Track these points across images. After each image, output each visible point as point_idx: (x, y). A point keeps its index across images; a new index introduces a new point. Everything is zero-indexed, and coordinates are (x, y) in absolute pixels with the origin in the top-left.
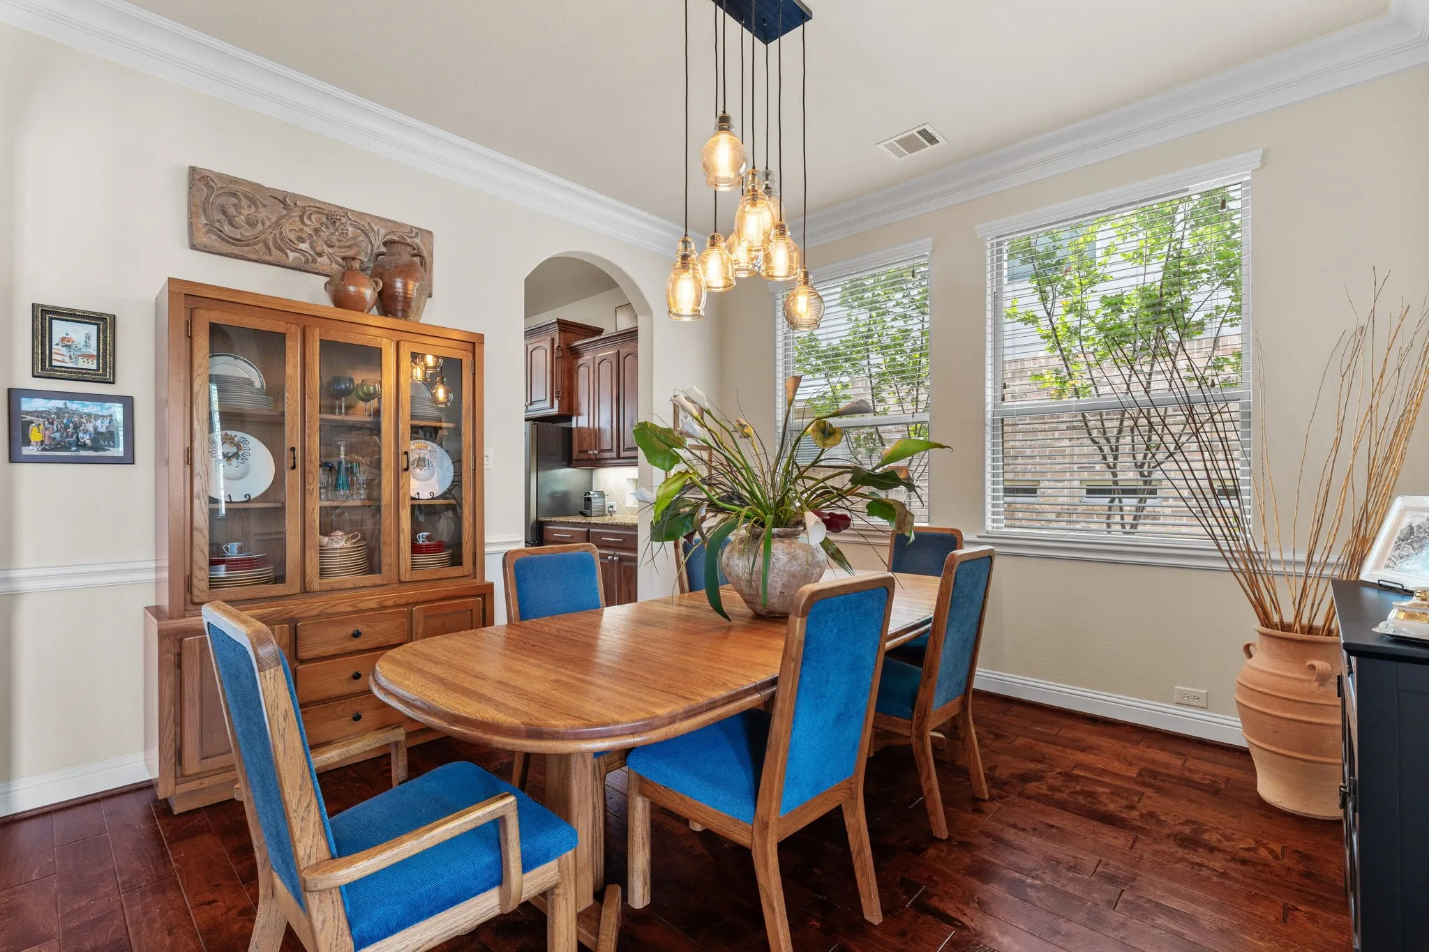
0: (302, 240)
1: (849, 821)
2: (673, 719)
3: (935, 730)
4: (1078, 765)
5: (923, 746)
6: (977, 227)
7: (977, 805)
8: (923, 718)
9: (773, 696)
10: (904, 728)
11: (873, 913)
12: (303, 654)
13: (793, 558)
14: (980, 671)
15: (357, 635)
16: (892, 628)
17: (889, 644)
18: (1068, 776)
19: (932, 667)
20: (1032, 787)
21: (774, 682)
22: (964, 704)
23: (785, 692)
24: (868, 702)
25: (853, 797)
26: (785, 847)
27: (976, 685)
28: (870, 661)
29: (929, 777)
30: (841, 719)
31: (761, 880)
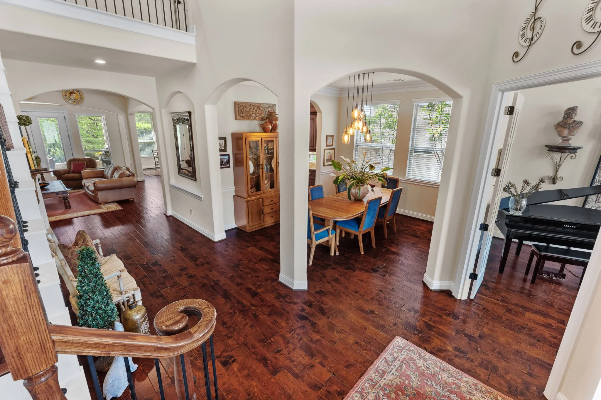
0: (253, 114)
1: (371, 233)
2: (351, 217)
3: (387, 221)
4: (416, 229)
5: (385, 224)
6: (413, 100)
7: (394, 234)
8: (385, 219)
9: (363, 214)
10: (382, 220)
11: (374, 246)
12: (265, 205)
13: (364, 190)
14: (398, 209)
15: (272, 201)
16: (381, 203)
17: (380, 206)
18: (413, 230)
19: (387, 210)
20: (405, 232)
21: (363, 212)
22: (393, 216)
23: (365, 213)
24: (376, 216)
25: (373, 230)
26: (363, 235)
27: (397, 212)
28: (377, 209)
29: (385, 229)
30: (372, 218)
31: (359, 239)
